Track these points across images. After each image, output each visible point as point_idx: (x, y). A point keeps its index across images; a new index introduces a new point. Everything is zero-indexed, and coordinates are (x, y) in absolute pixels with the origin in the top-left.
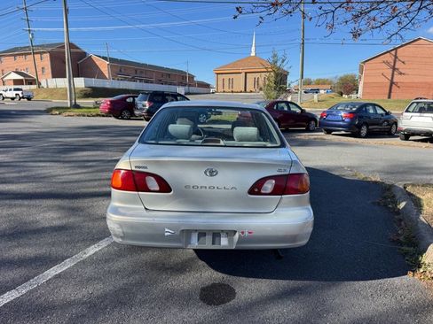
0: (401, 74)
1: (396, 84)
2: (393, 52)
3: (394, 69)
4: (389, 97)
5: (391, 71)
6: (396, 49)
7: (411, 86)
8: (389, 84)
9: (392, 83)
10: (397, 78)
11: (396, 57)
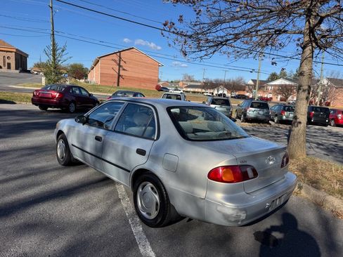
0: (124, 70)
1: (122, 76)
2: (118, 54)
3: (120, 66)
4: (118, 85)
5: (118, 67)
6: (120, 52)
7: (131, 79)
8: (117, 76)
9: (119, 76)
10: (122, 73)
11: (120, 58)
